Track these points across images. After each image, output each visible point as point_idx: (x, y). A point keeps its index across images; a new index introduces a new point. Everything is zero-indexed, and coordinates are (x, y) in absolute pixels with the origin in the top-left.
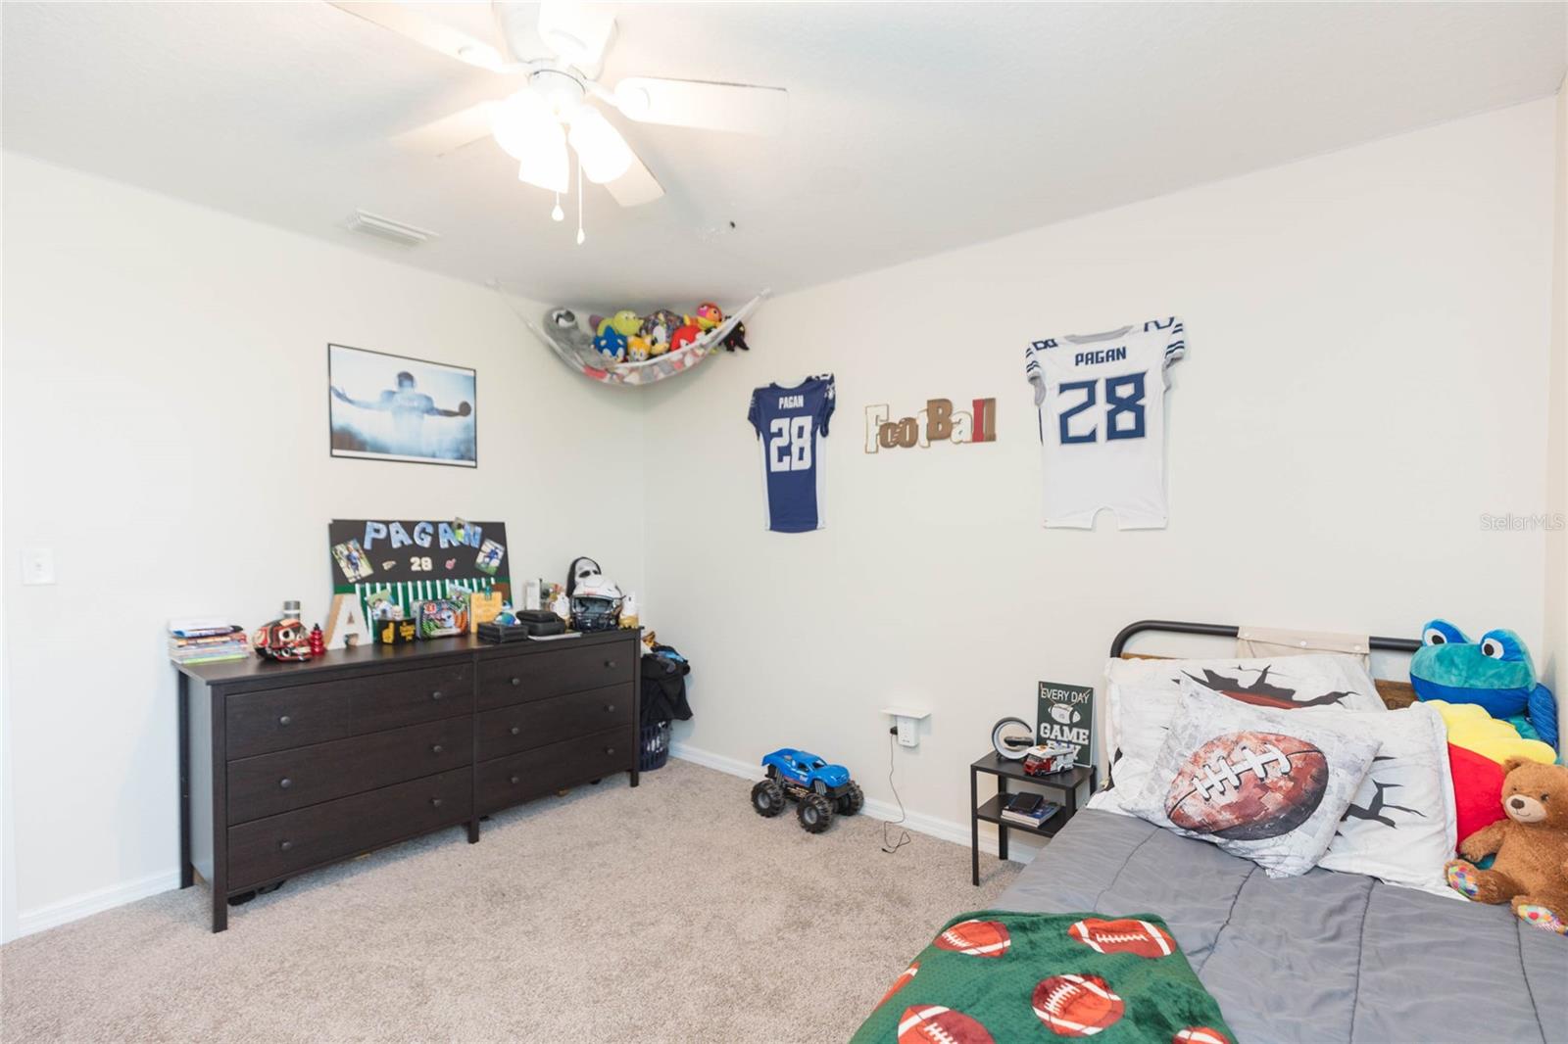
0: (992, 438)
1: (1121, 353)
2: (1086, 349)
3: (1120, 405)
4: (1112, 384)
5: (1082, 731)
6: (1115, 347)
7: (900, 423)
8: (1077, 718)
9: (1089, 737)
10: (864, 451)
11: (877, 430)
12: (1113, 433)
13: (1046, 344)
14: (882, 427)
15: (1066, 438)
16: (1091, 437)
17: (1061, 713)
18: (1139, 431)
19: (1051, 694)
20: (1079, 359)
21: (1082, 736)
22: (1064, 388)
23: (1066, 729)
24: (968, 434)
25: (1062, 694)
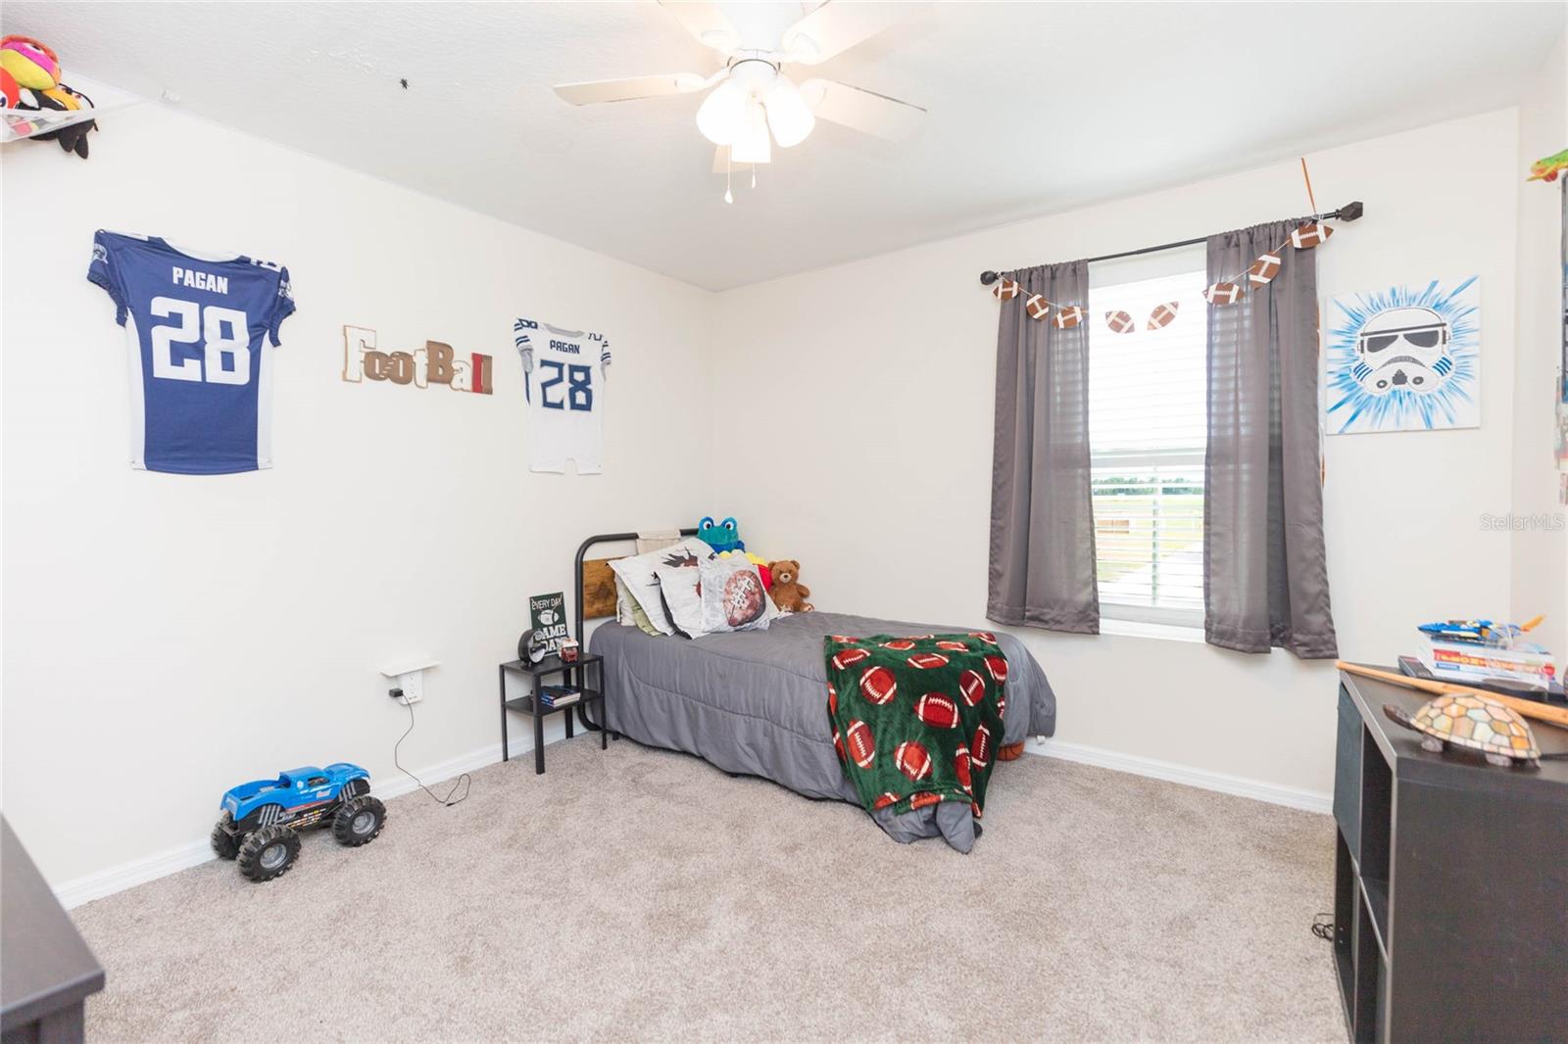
0: (490, 392)
1: (575, 349)
2: (558, 338)
3: (577, 386)
4: (573, 369)
5: (560, 626)
6: (573, 343)
7: (393, 355)
8: (556, 617)
9: (566, 629)
10: (341, 378)
11: (362, 357)
12: (574, 406)
13: (529, 324)
14: (368, 354)
15: (546, 404)
16: (560, 406)
17: (546, 618)
18: (587, 407)
19: (539, 605)
20: (553, 344)
21: (562, 630)
22: (544, 363)
23: (551, 628)
24: (468, 384)
25: (546, 602)
